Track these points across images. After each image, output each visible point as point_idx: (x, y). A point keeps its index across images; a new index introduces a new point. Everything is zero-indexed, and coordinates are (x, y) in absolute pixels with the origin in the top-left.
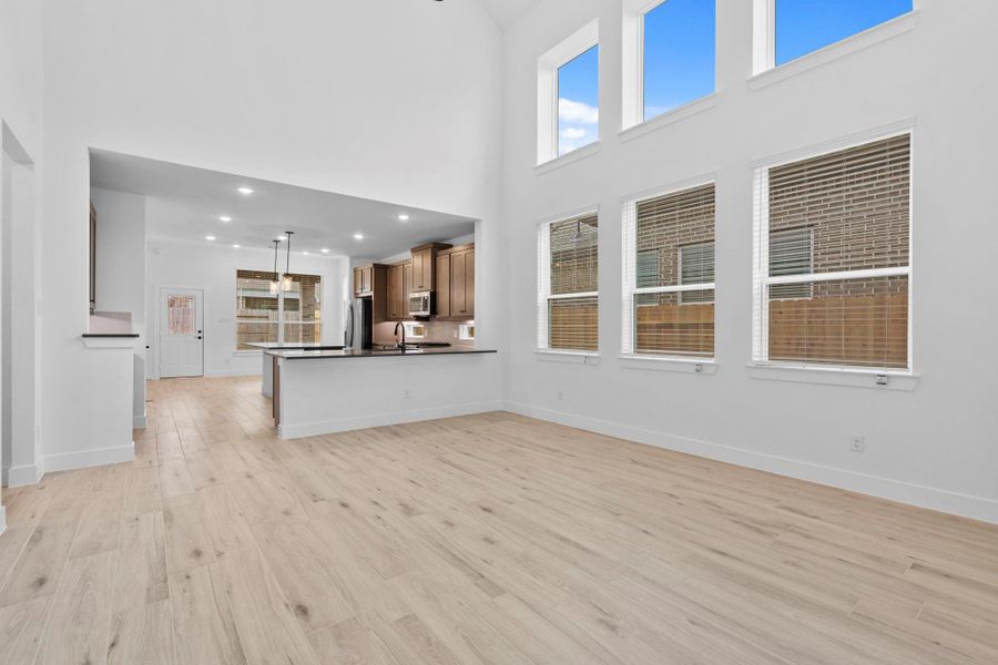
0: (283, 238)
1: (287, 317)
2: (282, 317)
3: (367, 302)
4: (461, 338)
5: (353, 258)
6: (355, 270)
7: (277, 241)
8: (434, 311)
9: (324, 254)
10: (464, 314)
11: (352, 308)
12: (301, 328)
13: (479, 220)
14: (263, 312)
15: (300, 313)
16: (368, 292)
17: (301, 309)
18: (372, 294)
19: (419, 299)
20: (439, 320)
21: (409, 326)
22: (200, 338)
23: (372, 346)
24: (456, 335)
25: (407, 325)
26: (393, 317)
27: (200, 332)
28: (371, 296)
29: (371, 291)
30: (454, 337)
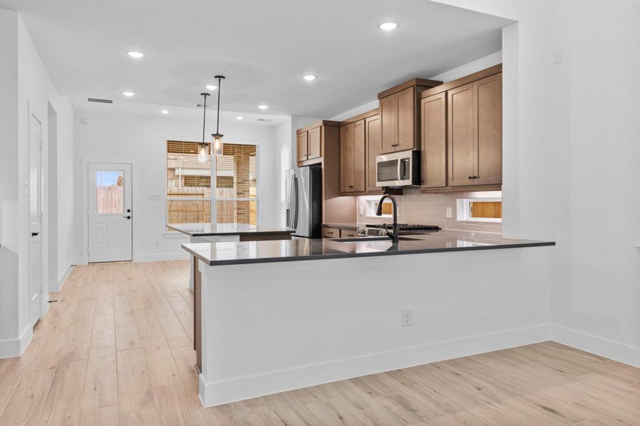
0: (212, 88)
1: (221, 193)
2: (217, 194)
3: (316, 170)
4: (458, 219)
5: (295, 118)
6: (298, 133)
7: (205, 95)
8: (418, 179)
9: (261, 112)
10: (476, 182)
11: (296, 180)
12: (235, 205)
13: (513, 23)
14: (199, 190)
15: (234, 190)
16: (317, 157)
17: (235, 186)
18: (322, 160)
19: (393, 163)
20: (424, 192)
21: (369, 202)
22: (129, 218)
23: (323, 229)
24: (450, 214)
25: (367, 201)
26: (348, 190)
27: (129, 211)
28: (321, 163)
29: (321, 156)
30: (447, 217)
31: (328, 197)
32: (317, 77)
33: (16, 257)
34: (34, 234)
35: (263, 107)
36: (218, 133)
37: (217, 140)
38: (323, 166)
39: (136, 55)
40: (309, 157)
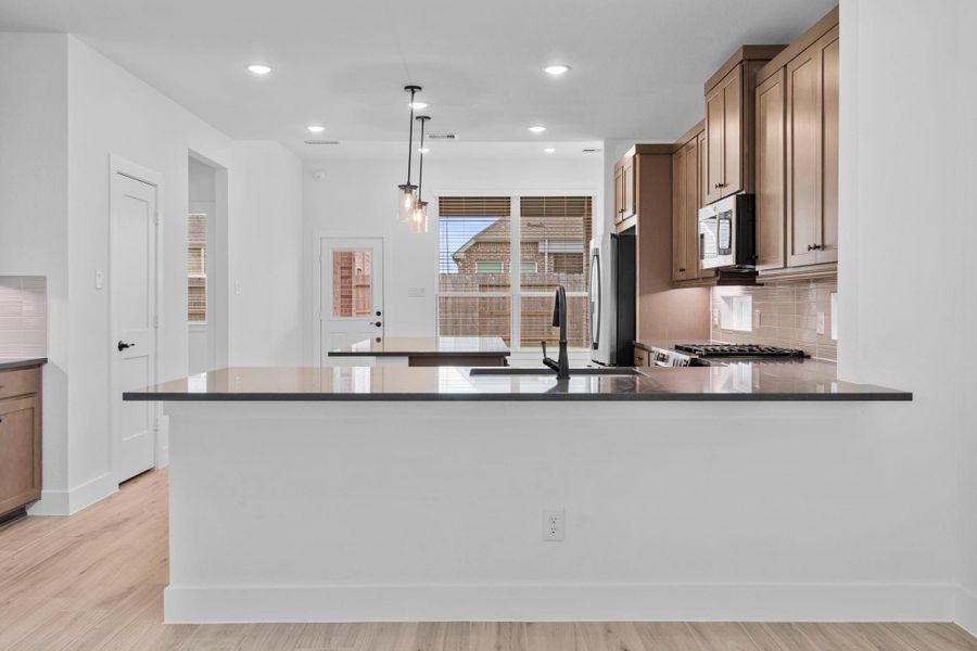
3: (624, 242)
4: (833, 336)
5: (608, 143)
7: (422, 118)
8: (752, 254)
11: (597, 258)
16: (628, 217)
18: (635, 222)
22: (378, 324)
23: (636, 350)
24: (823, 327)
25: (723, 298)
26: (682, 276)
27: (379, 314)
28: (634, 227)
29: (634, 213)
30: (818, 331)
31: (648, 291)
32: (569, 68)
33: (65, 376)
34: (122, 347)
35: (537, 130)
36: (409, 183)
37: (408, 195)
38: (637, 235)
39: (260, 70)
40: (624, 216)
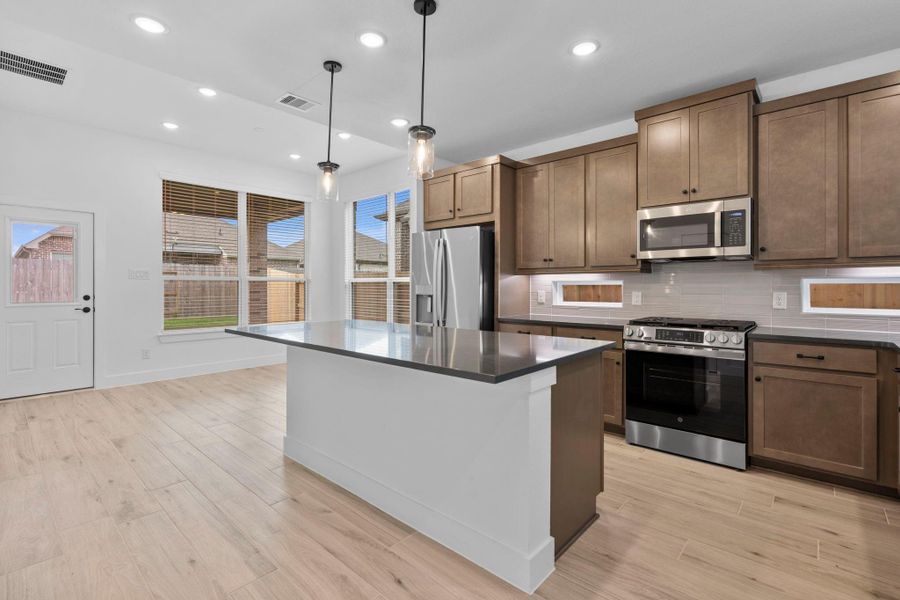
11: (445, 247)
16: (485, 213)
18: (495, 217)
22: (86, 310)
24: (783, 302)
25: (553, 282)
27: (86, 298)
28: (494, 221)
29: (492, 212)
30: (776, 306)
38: (497, 228)
40: (458, 214)
